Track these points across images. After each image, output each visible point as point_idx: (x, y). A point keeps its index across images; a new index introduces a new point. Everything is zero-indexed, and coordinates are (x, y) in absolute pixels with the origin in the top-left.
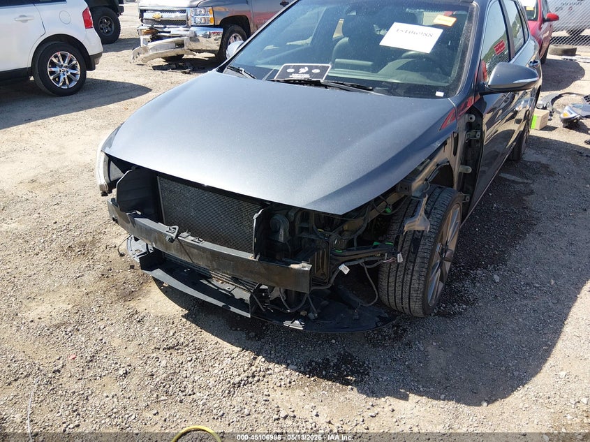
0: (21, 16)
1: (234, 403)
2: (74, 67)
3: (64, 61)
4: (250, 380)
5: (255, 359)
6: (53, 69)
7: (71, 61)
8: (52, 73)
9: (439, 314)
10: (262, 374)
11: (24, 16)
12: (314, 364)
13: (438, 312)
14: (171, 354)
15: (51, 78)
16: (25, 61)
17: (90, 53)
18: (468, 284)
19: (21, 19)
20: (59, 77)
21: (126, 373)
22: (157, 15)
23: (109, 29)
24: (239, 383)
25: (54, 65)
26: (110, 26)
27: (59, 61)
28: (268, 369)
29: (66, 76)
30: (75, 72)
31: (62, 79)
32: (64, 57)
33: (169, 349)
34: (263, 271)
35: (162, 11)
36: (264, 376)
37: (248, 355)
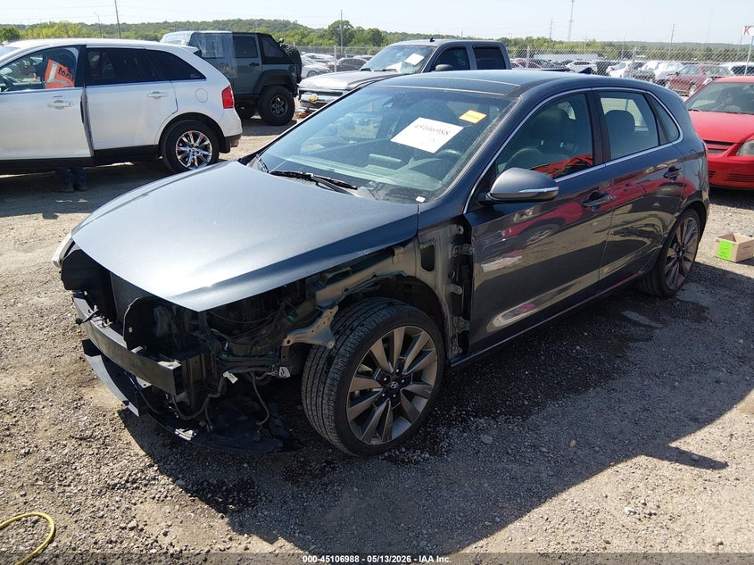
0: (154, 93)
1: (97, 504)
2: (206, 148)
3: (195, 141)
4: (129, 485)
5: (151, 466)
6: (183, 149)
7: (203, 141)
8: (180, 153)
9: (389, 459)
10: (144, 482)
11: (158, 93)
12: (205, 484)
13: (389, 456)
14: (80, 445)
15: (179, 157)
16: (153, 139)
17: (226, 134)
18: (454, 432)
19: (154, 95)
20: (188, 157)
21: (28, 453)
22: (313, 97)
23: (282, 109)
24: (116, 485)
25: (185, 145)
26: (284, 106)
27: (190, 141)
28: (154, 479)
29: (195, 157)
30: (206, 153)
31: (190, 160)
32: (196, 137)
33: (81, 439)
34: (140, 364)
35: (319, 93)
36: (146, 485)
37: (148, 461)
